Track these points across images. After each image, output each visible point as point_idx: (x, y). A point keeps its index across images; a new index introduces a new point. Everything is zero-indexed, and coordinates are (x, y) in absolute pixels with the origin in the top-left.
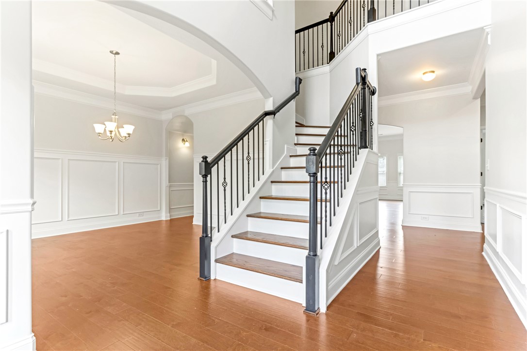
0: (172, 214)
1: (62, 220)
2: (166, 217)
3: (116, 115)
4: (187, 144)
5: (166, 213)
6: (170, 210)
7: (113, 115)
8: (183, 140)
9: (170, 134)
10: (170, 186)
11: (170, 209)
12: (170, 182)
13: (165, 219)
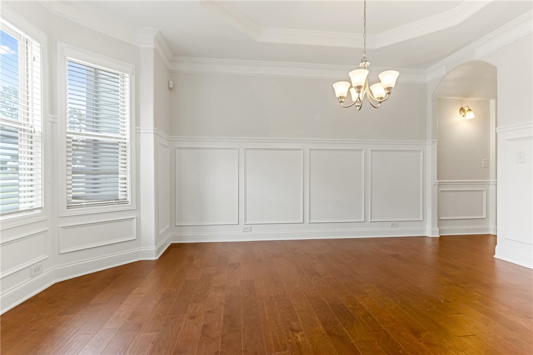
0: (443, 228)
1: (303, 222)
2: (433, 232)
3: (366, 61)
4: (470, 115)
5: (433, 226)
6: (440, 222)
7: (362, 62)
8: (462, 109)
9: (440, 103)
10: (440, 185)
11: (439, 220)
12: (439, 177)
13: (431, 236)
